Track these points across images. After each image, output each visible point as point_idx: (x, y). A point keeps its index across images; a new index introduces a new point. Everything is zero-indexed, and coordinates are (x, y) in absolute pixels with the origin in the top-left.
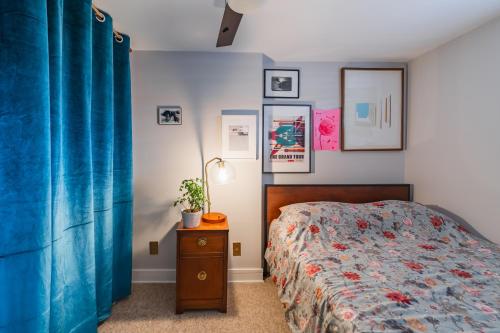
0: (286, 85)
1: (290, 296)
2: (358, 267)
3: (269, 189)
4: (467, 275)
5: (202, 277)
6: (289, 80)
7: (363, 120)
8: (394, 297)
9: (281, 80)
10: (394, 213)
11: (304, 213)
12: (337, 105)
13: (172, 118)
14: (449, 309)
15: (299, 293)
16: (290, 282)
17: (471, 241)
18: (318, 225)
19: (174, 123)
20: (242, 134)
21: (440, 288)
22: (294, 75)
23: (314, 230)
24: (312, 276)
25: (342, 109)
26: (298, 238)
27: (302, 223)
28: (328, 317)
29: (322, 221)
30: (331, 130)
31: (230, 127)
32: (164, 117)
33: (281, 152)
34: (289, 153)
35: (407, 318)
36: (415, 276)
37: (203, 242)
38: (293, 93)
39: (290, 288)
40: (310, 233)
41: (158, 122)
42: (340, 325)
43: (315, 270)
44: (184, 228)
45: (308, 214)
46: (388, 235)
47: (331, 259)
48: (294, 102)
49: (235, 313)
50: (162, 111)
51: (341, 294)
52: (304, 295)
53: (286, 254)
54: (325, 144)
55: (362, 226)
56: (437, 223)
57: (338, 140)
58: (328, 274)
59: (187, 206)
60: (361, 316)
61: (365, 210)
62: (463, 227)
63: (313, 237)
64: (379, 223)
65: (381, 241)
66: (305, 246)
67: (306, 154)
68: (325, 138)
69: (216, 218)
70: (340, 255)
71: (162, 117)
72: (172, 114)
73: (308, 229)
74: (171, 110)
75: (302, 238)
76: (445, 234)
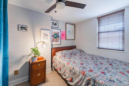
0: (56, 24)
1: (63, 71)
2: (74, 61)
3: (52, 49)
4: (86, 59)
5: (39, 75)
6: (56, 23)
7: (69, 34)
8: (81, 64)
9: (55, 23)
10: (75, 51)
11: (61, 53)
12: (65, 30)
13: (24, 29)
14: (87, 63)
15: (65, 69)
16: (62, 68)
17: (85, 54)
18: (65, 55)
19: (25, 30)
20: (46, 35)
21: (85, 61)
22: (57, 22)
23: (64, 56)
24: (68, 65)
25: (66, 31)
26: (62, 59)
27: (62, 55)
28: (73, 71)
29: (65, 54)
30: (64, 35)
31: (43, 33)
32: (21, 28)
33: (55, 40)
34: (56, 40)
35: (84, 66)
36: (81, 60)
37: (39, 65)
38: (57, 26)
39: (62, 69)
40: (64, 57)
41: (18, 30)
42: (76, 71)
43: (68, 64)
44: (32, 62)
45: (62, 53)
46: (75, 55)
47: (70, 61)
48: (57, 28)
49: (48, 81)
50: (20, 26)
51: (75, 66)
52: (67, 69)
53: (60, 62)
54: (63, 38)
55: (71, 54)
56: (81, 52)
57: (65, 37)
58: (71, 64)
59: (33, 55)
60: (79, 68)
61: (71, 51)
62: (83, 52)
63: (65, 58)
64: (73, 53)
65: (75, 56)
66: (64, 60)
67: (60, 40)
68: (63, 37)
69: (41, 58)
70: (70, 60)
71: (20, 28)
72: (24, 28)
73: (63, 56)
74: (23, 26)
75: (63, 58)
76: (82, 53)
